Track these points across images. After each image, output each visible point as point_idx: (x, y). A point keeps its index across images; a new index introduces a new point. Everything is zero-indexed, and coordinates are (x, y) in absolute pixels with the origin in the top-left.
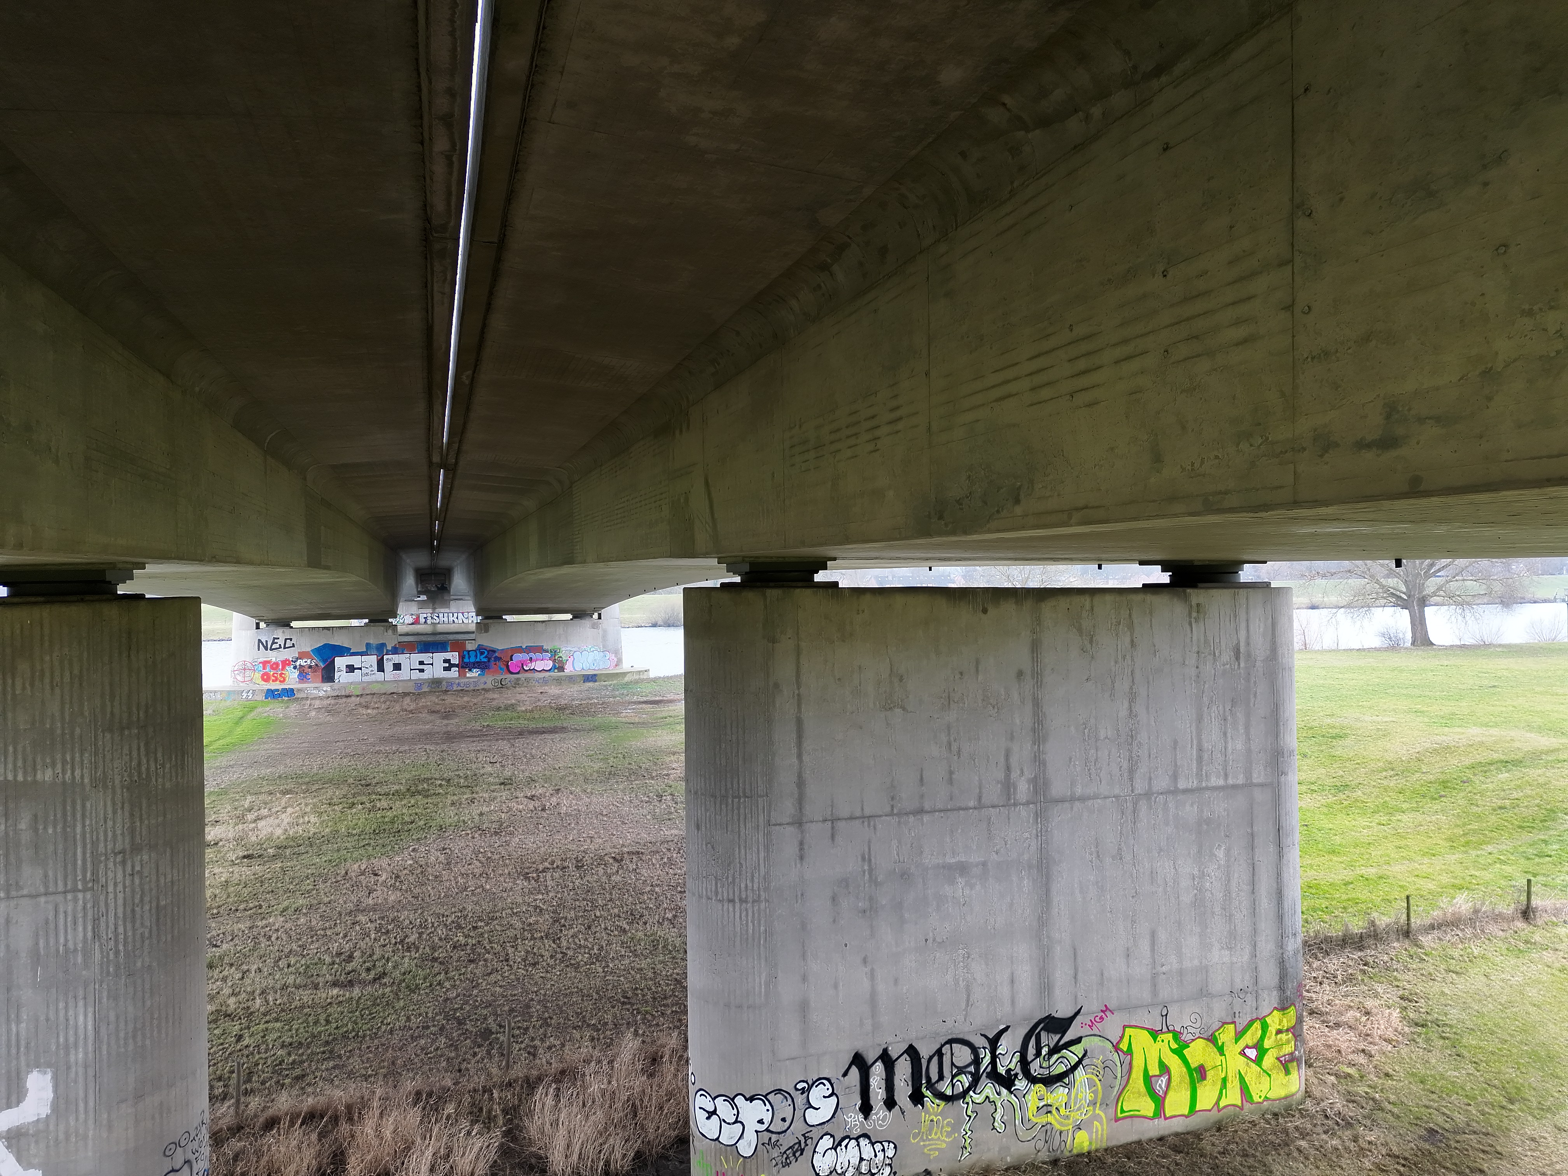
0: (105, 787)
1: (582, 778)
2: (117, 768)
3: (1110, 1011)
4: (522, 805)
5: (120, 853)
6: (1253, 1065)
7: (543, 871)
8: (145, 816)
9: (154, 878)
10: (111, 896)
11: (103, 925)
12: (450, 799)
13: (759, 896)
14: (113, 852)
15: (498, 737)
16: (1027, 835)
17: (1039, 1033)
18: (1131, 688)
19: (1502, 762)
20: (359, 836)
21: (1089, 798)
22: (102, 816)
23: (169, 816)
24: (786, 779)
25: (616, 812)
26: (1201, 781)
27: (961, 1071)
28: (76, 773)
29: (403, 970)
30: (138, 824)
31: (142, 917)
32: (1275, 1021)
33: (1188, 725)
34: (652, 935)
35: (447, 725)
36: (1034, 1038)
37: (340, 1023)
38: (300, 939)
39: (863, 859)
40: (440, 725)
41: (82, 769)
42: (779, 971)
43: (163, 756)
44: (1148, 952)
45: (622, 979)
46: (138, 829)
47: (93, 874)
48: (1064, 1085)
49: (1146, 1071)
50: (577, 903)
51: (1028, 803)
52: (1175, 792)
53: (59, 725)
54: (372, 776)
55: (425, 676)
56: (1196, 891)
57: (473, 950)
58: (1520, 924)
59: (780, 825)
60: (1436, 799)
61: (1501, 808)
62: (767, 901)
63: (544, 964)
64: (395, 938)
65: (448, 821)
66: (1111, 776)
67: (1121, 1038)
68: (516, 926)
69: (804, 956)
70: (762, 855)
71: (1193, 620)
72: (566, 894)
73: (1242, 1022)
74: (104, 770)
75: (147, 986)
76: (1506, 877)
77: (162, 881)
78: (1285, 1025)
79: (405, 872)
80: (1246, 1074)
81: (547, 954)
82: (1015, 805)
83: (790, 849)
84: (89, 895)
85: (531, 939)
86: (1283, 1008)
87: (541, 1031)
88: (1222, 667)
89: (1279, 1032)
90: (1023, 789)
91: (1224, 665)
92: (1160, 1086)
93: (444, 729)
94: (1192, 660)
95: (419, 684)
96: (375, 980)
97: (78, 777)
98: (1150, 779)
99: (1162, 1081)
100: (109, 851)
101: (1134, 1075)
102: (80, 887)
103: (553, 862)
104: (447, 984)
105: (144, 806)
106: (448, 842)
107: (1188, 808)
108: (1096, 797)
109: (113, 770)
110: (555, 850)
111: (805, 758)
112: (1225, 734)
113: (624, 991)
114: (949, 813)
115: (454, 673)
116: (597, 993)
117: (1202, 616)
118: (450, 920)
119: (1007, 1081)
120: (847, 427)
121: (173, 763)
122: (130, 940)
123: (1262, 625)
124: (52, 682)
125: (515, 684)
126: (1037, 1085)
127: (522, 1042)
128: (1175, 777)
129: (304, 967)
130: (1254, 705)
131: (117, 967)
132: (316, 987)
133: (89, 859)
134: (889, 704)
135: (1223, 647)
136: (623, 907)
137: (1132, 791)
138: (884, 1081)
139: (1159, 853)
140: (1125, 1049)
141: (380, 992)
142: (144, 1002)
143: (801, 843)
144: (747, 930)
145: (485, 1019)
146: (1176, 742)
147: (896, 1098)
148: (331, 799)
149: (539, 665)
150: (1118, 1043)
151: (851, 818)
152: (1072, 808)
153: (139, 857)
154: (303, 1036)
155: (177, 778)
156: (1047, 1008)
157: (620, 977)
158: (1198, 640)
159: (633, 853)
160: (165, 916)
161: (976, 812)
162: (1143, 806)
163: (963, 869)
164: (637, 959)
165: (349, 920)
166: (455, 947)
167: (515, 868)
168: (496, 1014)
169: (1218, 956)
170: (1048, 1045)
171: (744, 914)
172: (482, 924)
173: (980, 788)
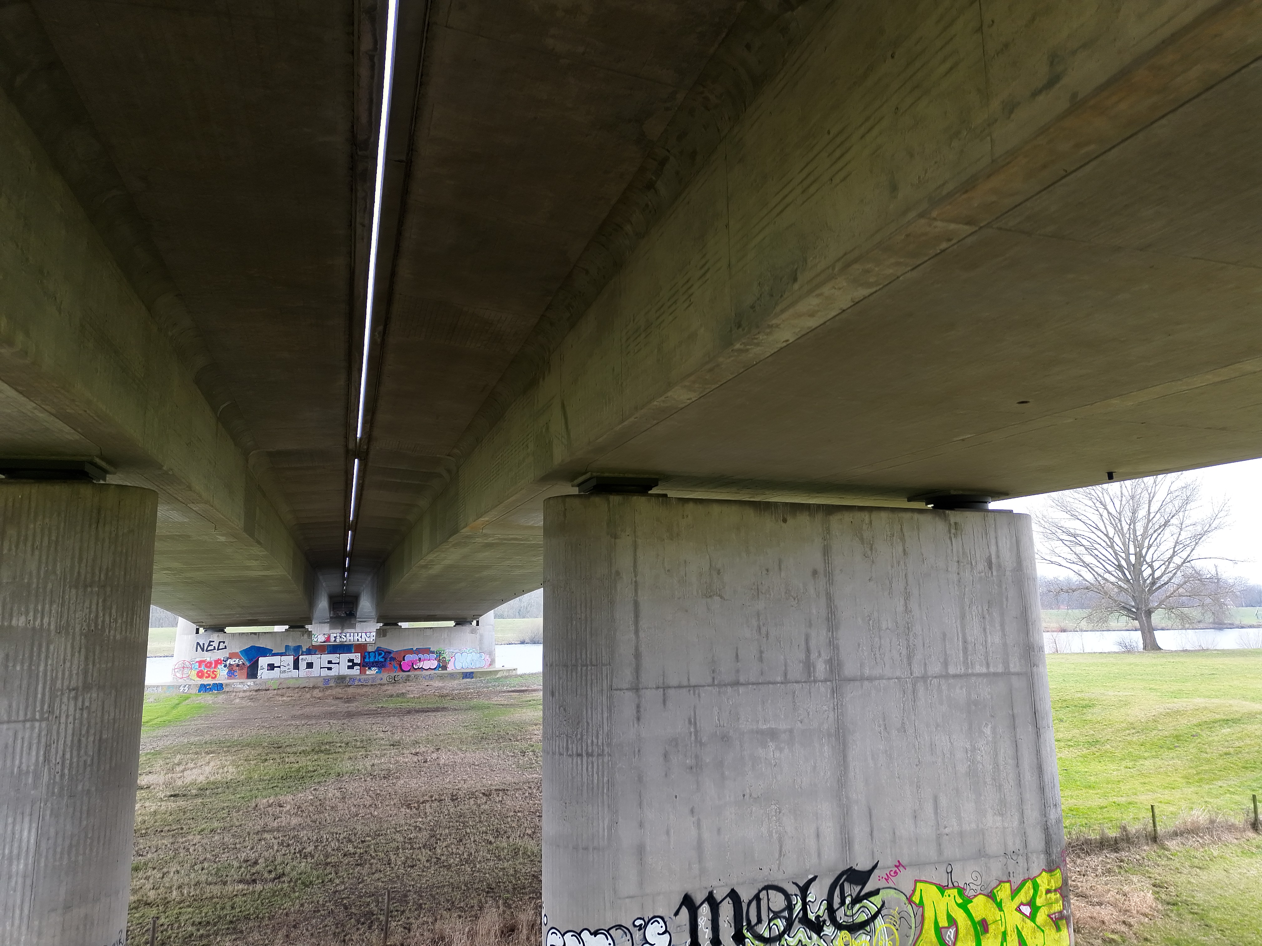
0: (67, 633)
1: (458, 741)
2: (78, 618)
3: (903, 866)
4: (408, 759)
5: (74, 690)
6: (1028, 921)
7: (423, 803)
8: (97, 661)
9: (99, 714)
10: (63, 726)
11: (53, 751)
12: (347, 756)
13: (603, 750)
14: (68, 688)
15: (389, 714)
16: (825, 708)
17: (843, 884)
18: (906, 589)
19: (1224, 720)
20: (269, 781)
21: (876, 678)
22: (62, 657)
23: (117, 663)
24: (625, 650)
25: (486, 763)
26: (967, 668)
27: (777, 915)
28: (44, 621)
29: (299, 872)
30: (91, 666)
31: (87, 746)
32: (1044, 881)
33: (954, 621)
34: (514, 844)
35: (348, 707)
36: (838, 889)
37: (243, 908)
38: (214, 851)
39: (690, 722)
40: (343, 707)
41: (50, 618)
42: (620, 818)
43: (116, 612)
44: (932, 815)
45: (487, 875)
46: (90, 671)
47: (49, 706)
48: (866, 932)
49: (936, 923)
50: (451, 824)
51: (826, 681)
52: (947, 676)
53: (35, 580)
54: (283, 741)
55: (332, 673)
56: (969, 763)
57: (361, 857)
58: (1251, 834)
59: (620, 690)
60: (1171, 749)
61: (1226, 754)
62: (609, 755)
63: (421, 866)
64: (295, 849)
65: (344, 770)
66: (893, 660)
67: (914, 891)
68: (399, 840)
69: (640, 805)
70: (605, 715)
71: (952, 536)
72: (442, 817)
73: (1017, 880)
74: (68, 620)
75: (85, 808)
76: (1236, 803)
77: (106, 717)
78: (1053, 886)
79: (305, 804)
80: (1023, 928)
81: (424, 859)
82: (815, 681)
83: (629, 711)
84: (44, 724)
85: (411, 849)
86: (1050, 870)
87: (416, 912)
88: (979, 575)
89: (1048, 891)
90: (821, 668)
91: (980, 573)
92: (949, 937)
93: (346, 710)
94: (953, 567)
95: (327, 680)
96: (275, 879)
97: (45, 625)
98: (925, 664)
99: (950, 932)
100: (65, 688)
101: (926, 926)
102: (37, 717)
103: (432, 797)
104: (337, 881)
105: (97, 652)
106: (344, 783)
107: (958, 691)
108: (881, 678)
109: (75, 619)
110: (434, 788)
111: (642, 634)
112: (985, 630)
113: (488, 884)
114: (760, 686)
115: (356, 671)
116: (465, 886)
117: (959, 532)
118: (342, 836)
119: (816, 927)
120: (668, 300)
121: (124, 619)
122: (75, 765)
123: (1008, 542)
124: (33, 545)
125: (406, 680)
126: (843, 932)
127: (399, 921)
128: (946, 664)
129: (215, 870)
130: (1007, 608)
131: (62, 789)
132: (225, 883)
133: (47, 694)
134: (709, 593)
135: (978, 559)
136: (489, 826)
137: (911, 674)
138: (710, 922)
139: (936, 728)
140: (917, 902)
141: (279, 887)
142: (80, 822)
143: (638, 707)
144: (593, 781)
145: (368, 905)
146: (944, 635)
147: (721, 938)
148: (248, 756)
149: (426, 665)
150: (911, 896)
151: (680, 687)
152: (862, 686)
153: (89, 695)
154: (211, 917)
155: (126, 632)
156: (848, 861)
157: (485, 874)
158: (958, 552)
159: (499, 790)
160: (106, 749)
161: (783, 686)
162: (921, 687)
163: (773, 734)
164: (501, 862)
165: (256, 838)
166: (345, 855)
167: (400, 800)
168: (378, 902)
169: (992, 821)
170: (851, 895)
171: (590, 766)
172: (370, 839)
173: (786, 666)
